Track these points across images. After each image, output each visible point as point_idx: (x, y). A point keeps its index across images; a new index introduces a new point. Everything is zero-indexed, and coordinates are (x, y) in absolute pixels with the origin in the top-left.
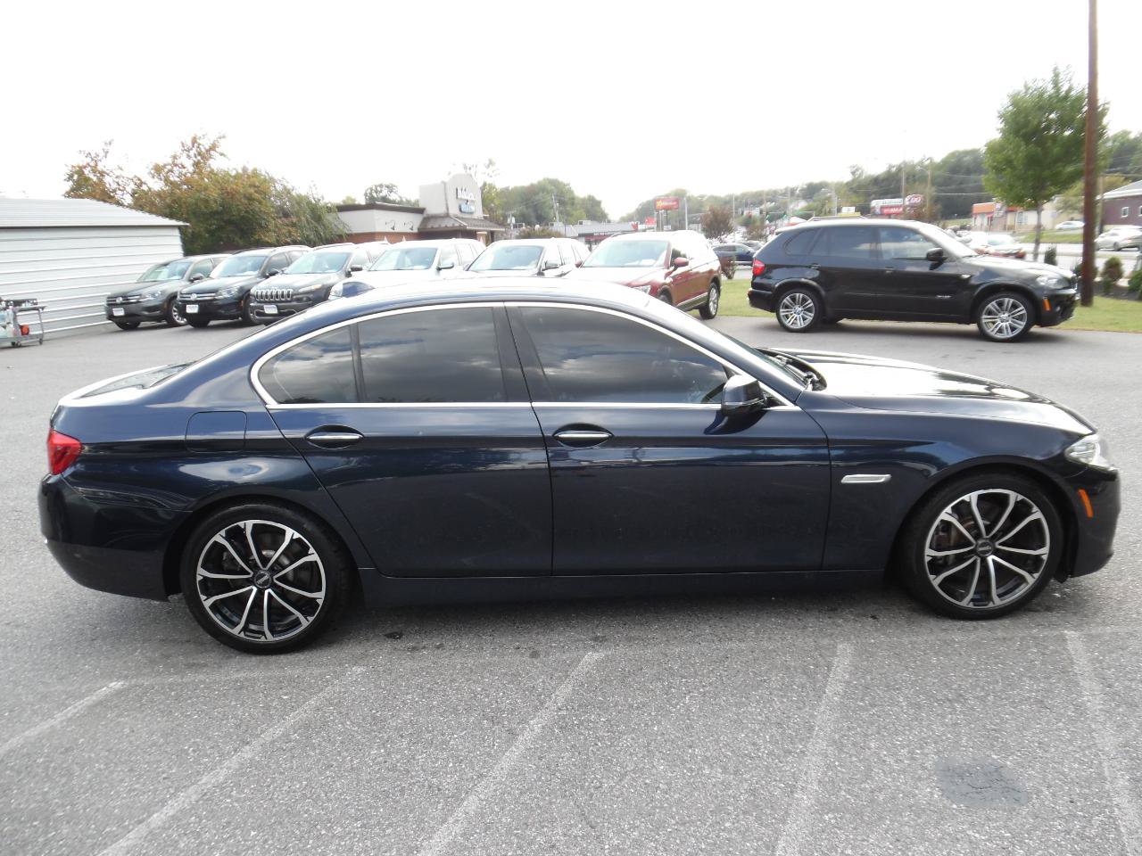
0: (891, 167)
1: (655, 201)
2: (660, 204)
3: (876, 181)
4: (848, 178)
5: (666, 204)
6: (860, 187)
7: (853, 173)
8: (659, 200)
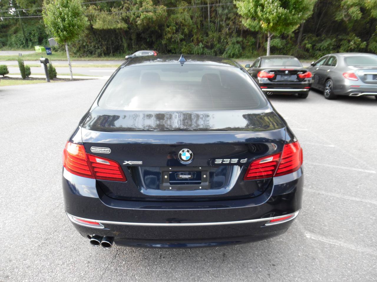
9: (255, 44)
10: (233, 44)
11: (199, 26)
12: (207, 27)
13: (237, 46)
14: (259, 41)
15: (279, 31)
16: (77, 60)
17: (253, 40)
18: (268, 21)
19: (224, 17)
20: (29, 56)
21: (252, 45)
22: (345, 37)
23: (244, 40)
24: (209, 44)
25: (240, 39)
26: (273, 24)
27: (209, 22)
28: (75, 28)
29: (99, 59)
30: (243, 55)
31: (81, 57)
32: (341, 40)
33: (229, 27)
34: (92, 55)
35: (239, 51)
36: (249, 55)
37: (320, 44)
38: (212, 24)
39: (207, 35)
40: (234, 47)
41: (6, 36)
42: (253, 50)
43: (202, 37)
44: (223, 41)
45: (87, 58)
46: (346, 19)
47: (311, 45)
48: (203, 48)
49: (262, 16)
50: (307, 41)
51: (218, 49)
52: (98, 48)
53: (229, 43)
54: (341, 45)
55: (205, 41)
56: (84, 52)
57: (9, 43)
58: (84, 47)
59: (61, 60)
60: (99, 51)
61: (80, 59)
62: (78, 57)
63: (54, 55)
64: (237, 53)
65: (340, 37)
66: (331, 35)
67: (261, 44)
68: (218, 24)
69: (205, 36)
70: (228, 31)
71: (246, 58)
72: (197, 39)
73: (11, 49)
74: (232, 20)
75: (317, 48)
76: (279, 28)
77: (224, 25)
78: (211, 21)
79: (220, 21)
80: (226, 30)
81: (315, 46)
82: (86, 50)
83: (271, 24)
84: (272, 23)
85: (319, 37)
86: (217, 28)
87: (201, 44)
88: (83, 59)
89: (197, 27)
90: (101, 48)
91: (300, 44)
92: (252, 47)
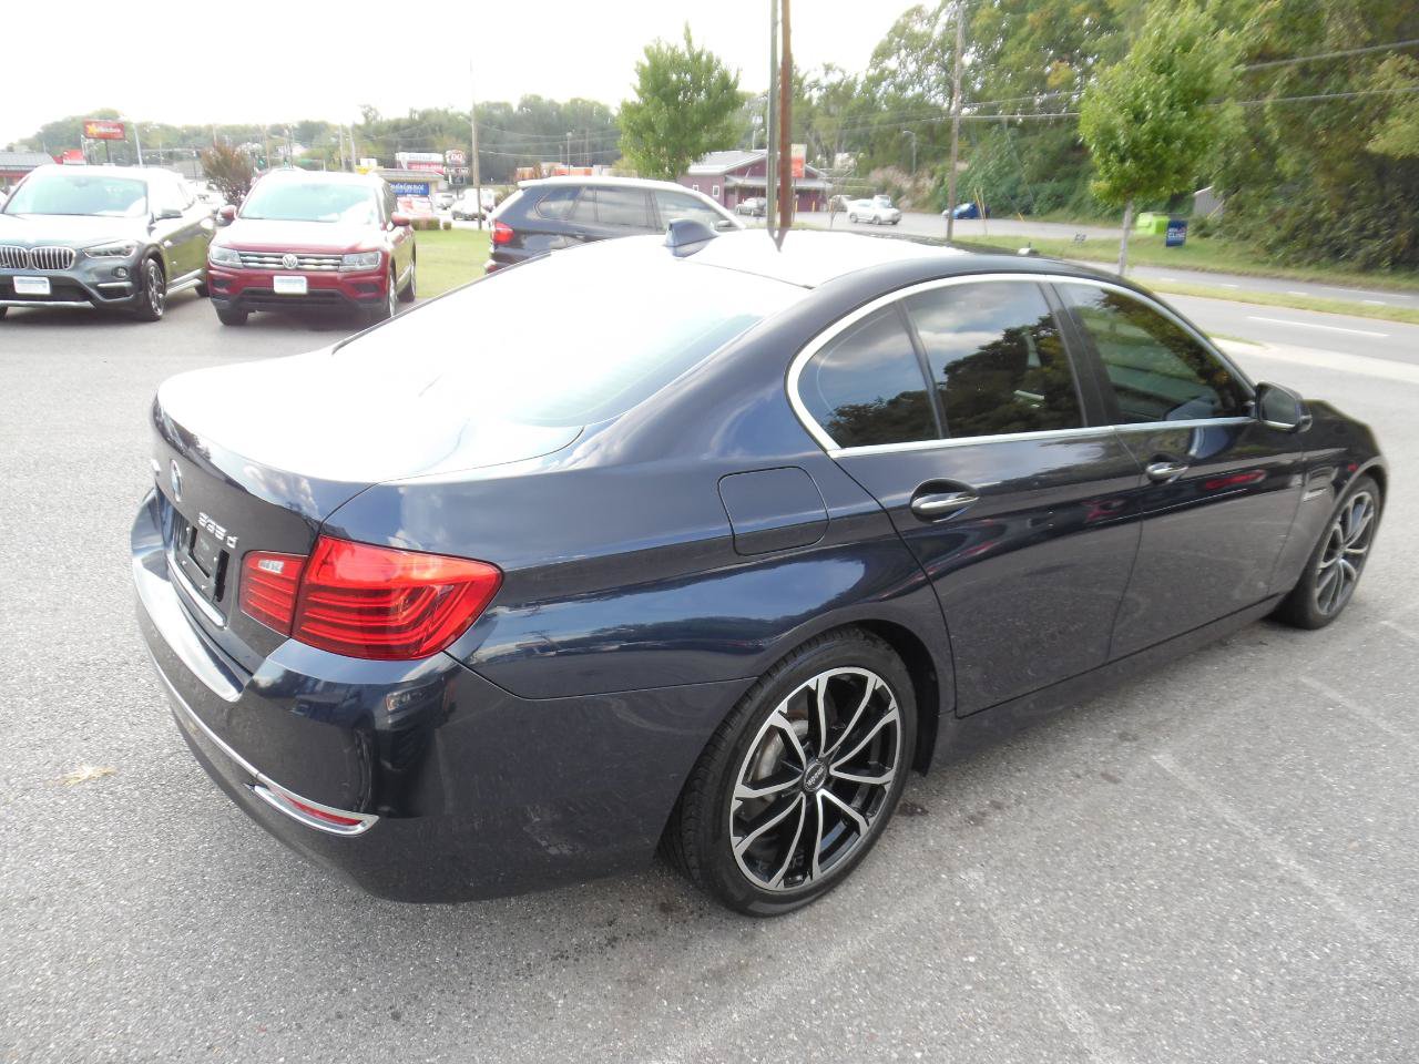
0: (413, 111)
1: (86, 123)
2: (93, 129)
3: (396, 127)
4: (361, 121)
5: (102, 130)
6: (378, 131)
7: (366, 115)
8: (90, 123)
16: (1265, 276)
20: (1105, 244)
28: (1173, 146)
29: (1363, 279)
31: (1287, 265)
34: (1336, 262)
41: (1076, 175)
45: (1311, 273)
52: (1376, 235)
56: (1310, 245)
57: (1074, 199)
58: (1317, 226)
59: (1203, 270)
60: (1375, 246)
61: (1277, 274)
62: (1276, 264)
63: (1190, 248)
73: (1074, 218)
82: (1319, 238)
88: (1290, 273)
90: (1390, 236)
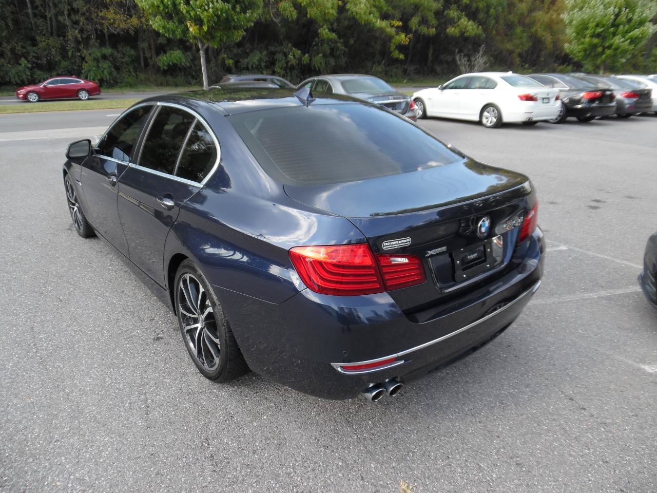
9: (136, 60)
10: (96, 60)
11: (10, 24)
12: (30, 25)
13: (105, 65)
14: (144, 53)
15: (218, 39)
17: (133, 52)
18: (199, 21)
19: (64, 8)
21: (133, 61)
22: (278, 49)
23: (116, 53)
24: (44, 61)
25: (108, 51)
26: (208, 27)
27: (31, 16)
30: (119, 81)
32: (274, 53)
33: (80, 27)
35: (110, 74)
36: (130, 80)
37: (246, 60)
38: (40, 21)
39: (34, 43)
40: (98, 67)
42: (135, 72)
43: (23, 47)
44: (72, 55)
46: (277, 20)
47: (233, 61)
48: (31, 69)
49: (188, 12)
50: (224, 54)
51: (64, 71)
53: (87, 59)
54: (276, 60)
55: (32, 54)
64: (108, 78)
65: (272, 48)
66: (258, 44)
67: (149, 60)
68: (54, 20)
69: (29, 45)
70: (79, 36)
71: (126, 86)
72: (13, 50)
74: (83, 14)
75: (242, 66)
76: (218, 34)
77: (68, 23)
78: (35, 15)
79: (56, 15)
80: (73, 34)
81: (239, 64)
83: (205, 28)
84: (206, 25)
85: (241, 49)
86: (52, 29)
87: (23, 61)
89: (7, 24)
91: (217, 61)
92: (132, 66)
